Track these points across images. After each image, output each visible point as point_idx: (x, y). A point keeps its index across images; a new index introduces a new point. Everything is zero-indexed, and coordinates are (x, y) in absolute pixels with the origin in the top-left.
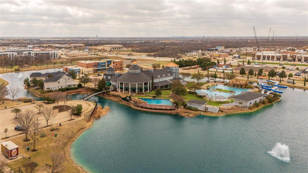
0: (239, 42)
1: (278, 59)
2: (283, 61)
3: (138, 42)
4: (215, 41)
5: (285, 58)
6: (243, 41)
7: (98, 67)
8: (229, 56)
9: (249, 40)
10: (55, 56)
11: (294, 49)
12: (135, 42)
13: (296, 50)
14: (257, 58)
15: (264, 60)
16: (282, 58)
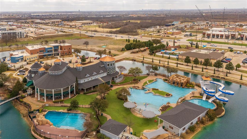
0: (195, 15)
1: (227, 37)
2: (231, 39)
3: (110, 16)
4: (175, 15)
5: (233, 37)
6: (198, 15)
7: (44, 53)
8: (182, 33)
9: (204, 13)
10: (22, 35)
11: (242, 25)
12: (107, 16)
13: (244, 25)
14: (206, 37)
15: (213, 38)
16: (230, 37)
